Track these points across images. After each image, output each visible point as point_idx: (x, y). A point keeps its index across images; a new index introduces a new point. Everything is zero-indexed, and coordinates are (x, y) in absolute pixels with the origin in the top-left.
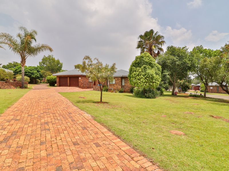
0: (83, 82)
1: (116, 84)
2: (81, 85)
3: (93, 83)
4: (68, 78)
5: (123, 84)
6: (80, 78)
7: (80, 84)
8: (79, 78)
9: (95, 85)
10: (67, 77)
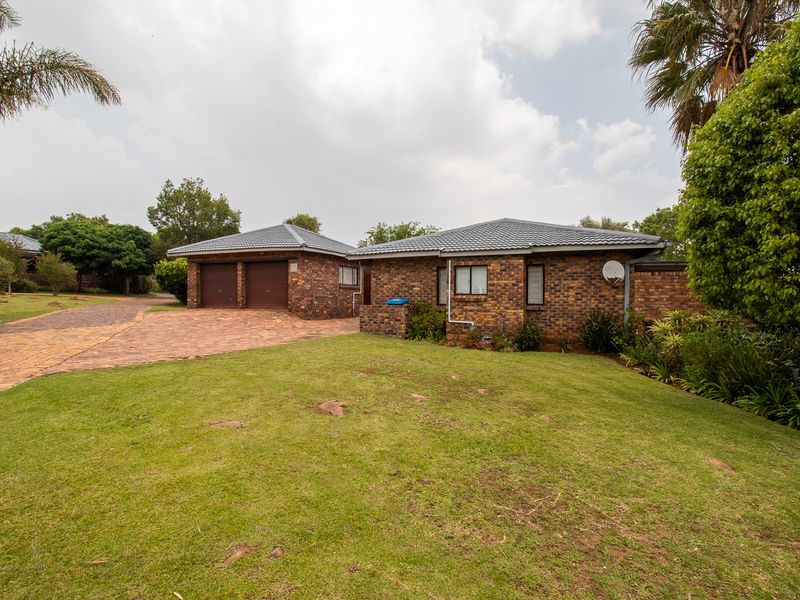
0: (308, 287)
1: (493, 293)
2: (299, 299)
3: (358, 290)
4: (240, 267)
5: (535, 297)
6: (293, 267)
7: (293, 295)
8: (287, 268)
9: (367, 301)
10: (235, 264)
